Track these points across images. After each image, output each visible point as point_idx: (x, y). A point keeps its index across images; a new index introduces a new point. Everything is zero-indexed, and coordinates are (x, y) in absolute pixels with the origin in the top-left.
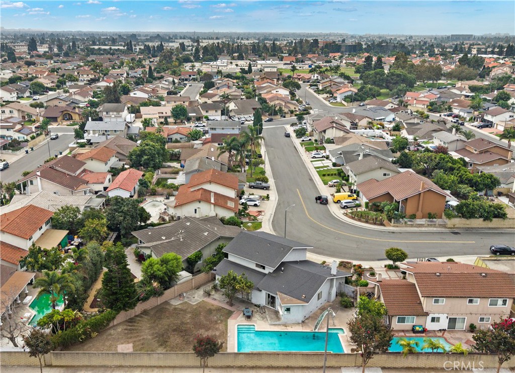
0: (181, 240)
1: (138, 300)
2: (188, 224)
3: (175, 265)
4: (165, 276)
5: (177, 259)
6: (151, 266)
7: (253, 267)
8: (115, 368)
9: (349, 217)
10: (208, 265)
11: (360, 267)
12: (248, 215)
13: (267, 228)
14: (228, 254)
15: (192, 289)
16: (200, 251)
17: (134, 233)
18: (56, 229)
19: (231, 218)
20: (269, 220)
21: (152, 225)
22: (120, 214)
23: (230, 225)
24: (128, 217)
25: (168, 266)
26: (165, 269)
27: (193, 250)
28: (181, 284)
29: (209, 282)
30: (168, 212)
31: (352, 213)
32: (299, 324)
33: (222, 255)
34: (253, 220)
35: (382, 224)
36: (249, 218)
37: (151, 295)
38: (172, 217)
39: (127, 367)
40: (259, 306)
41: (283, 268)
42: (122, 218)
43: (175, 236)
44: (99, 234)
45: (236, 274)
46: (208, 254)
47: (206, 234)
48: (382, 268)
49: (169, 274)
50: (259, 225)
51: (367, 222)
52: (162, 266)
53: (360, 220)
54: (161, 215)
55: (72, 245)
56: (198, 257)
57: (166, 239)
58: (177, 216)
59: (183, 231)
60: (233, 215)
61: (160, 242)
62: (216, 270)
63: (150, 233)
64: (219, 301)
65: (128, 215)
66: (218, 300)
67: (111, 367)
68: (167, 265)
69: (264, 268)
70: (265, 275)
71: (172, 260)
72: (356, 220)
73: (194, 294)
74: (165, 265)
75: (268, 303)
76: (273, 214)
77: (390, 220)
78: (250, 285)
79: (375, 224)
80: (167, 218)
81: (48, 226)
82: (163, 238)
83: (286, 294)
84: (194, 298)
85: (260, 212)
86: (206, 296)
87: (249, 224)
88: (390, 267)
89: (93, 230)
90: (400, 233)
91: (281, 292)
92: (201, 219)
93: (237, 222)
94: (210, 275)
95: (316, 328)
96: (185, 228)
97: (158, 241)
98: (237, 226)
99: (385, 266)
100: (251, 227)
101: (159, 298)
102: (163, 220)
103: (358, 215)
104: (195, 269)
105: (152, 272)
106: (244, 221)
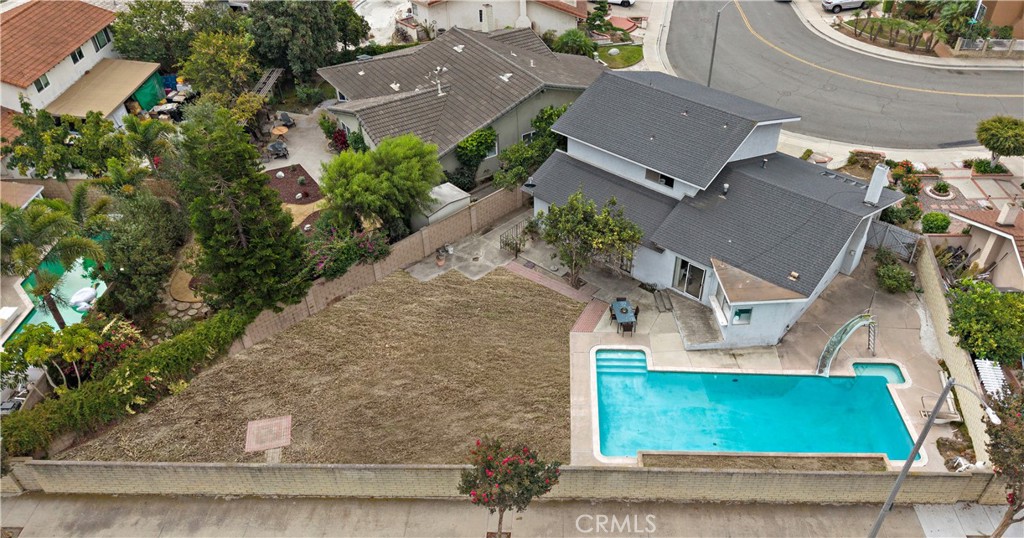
0: (441, 94)
1: (312, 277)
2: (459, 48)
3: (416, 174)
4: (390, 204)
5: (421, 155)
6: (346, 176)
7: (640, 178)
8: (233, 505)
9: (848, 34)
10: (511, 168)
11: (908, 168)
12: (610, 27)
13: (654, 60)
14: (566, 138)
15: (471, 233)
16: (489, 127)
17: (324, 73)
18: (128, 58)
19: (569, 34)
20: (659, 40)
21: (373, 51)
22: (280, 20)
23: (567, 52)
24: (303, 29)
25: (395, 178)
26: (385, 184)
27: (471, 125)
28: (438, 221)
29: (515, 211)
30: (415, 17)
31: (855, 23)
32: (769, 347)
33: (548, 140)
34: (622, 40)
35: (929, 52)
36: (612, 35)
37: (349, 261)
38: (426, 31)
39: (269, 499)
40: (651, 289)
41: (726, 186)
42: (287, 31)
43: (425, 82)
44: (227, 73)
45: (592, 205)
46: (511, 134)
47: (505, 78)
48: (956, 168)
49: (400, 198)
50: (636, 54)
51: (892, 46)
52: (378, 176)
53: (874, 41)
54: (400, 26)
55: (170, 101)
56: (486, 143)
57: (402, 90)
58: (436, 29)
59: (445, 69)
60: (573, 26)
61: (382, 100)
62: (533, 186)
63: (361, 73)
64: (545, 272)
65: (305, 23)
66: (540, 267)
67: (221, 500)
68: (393, 173)
69: (669, 182)
70: (673, 203)
71: (406, 158)
72: (864, 40)
73: (477, 248)
74: (386, 173)
75: (681, 282)
76: (668, 25)
77: (951, 43)
78: (634, 236)
79: (912, 50)
80: (413, 33)
81: (104, 52)
82: (393, 86)
83: (736, 266)
84: (476, 259)
85: (637, 19)
86: (506, 256)
87: (614, 51)
88: (983, 169)
89: (210, 62)
90: (977, 73)
91: (724, 260)
92: (493, 34)
93: (586, 45)
94: (519, 196)
95: (823, 365)
96: (451, 59)
97: (382, 94)
98: (584, 54)
99: (967, 165)
100: (619, 60)
101: (377, 266)
102: (404, 37)
103: (872, 28)
104: (480, 176)
105: (348, 195)
106: (600, 42)
